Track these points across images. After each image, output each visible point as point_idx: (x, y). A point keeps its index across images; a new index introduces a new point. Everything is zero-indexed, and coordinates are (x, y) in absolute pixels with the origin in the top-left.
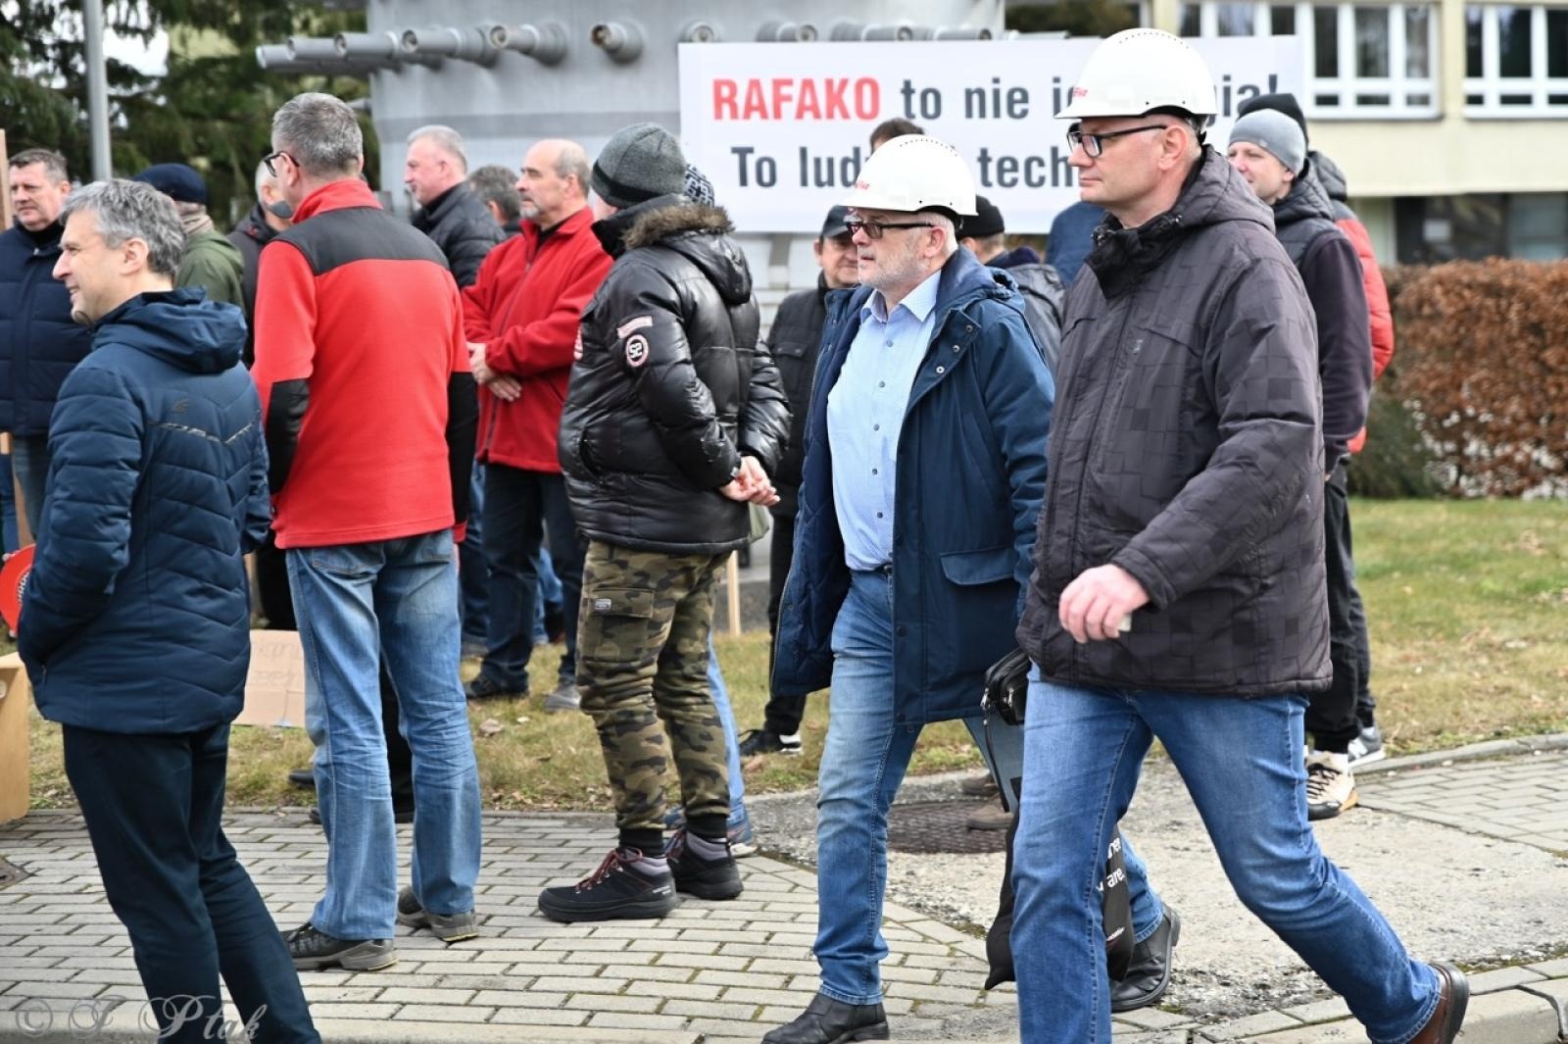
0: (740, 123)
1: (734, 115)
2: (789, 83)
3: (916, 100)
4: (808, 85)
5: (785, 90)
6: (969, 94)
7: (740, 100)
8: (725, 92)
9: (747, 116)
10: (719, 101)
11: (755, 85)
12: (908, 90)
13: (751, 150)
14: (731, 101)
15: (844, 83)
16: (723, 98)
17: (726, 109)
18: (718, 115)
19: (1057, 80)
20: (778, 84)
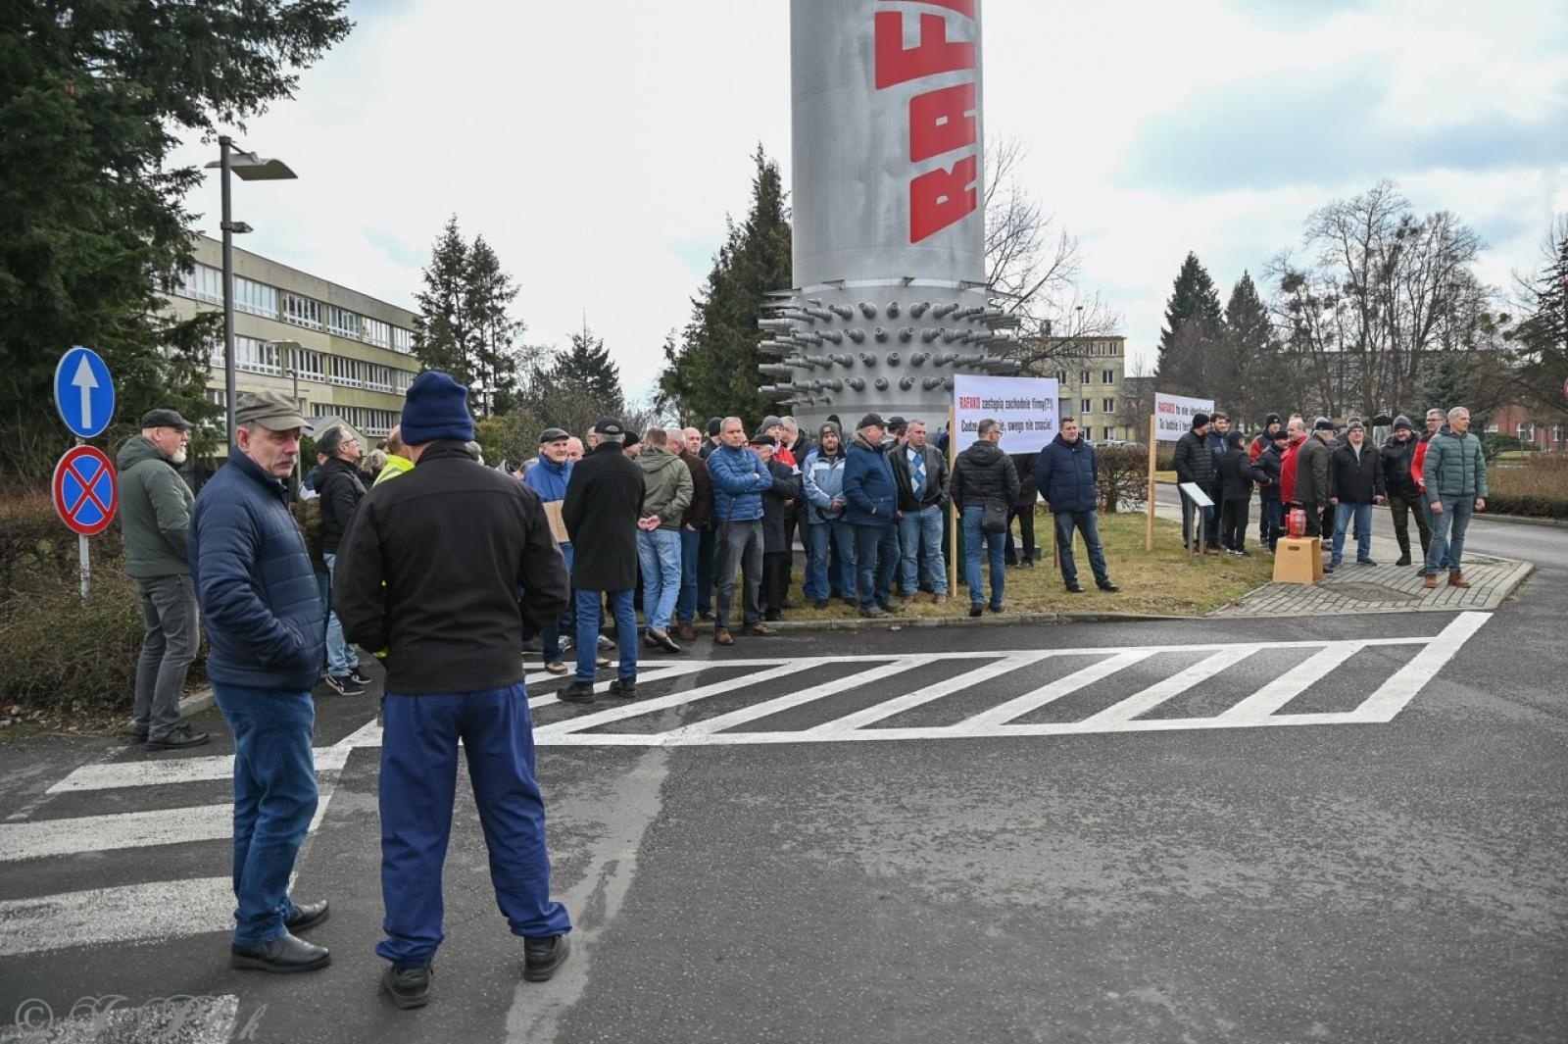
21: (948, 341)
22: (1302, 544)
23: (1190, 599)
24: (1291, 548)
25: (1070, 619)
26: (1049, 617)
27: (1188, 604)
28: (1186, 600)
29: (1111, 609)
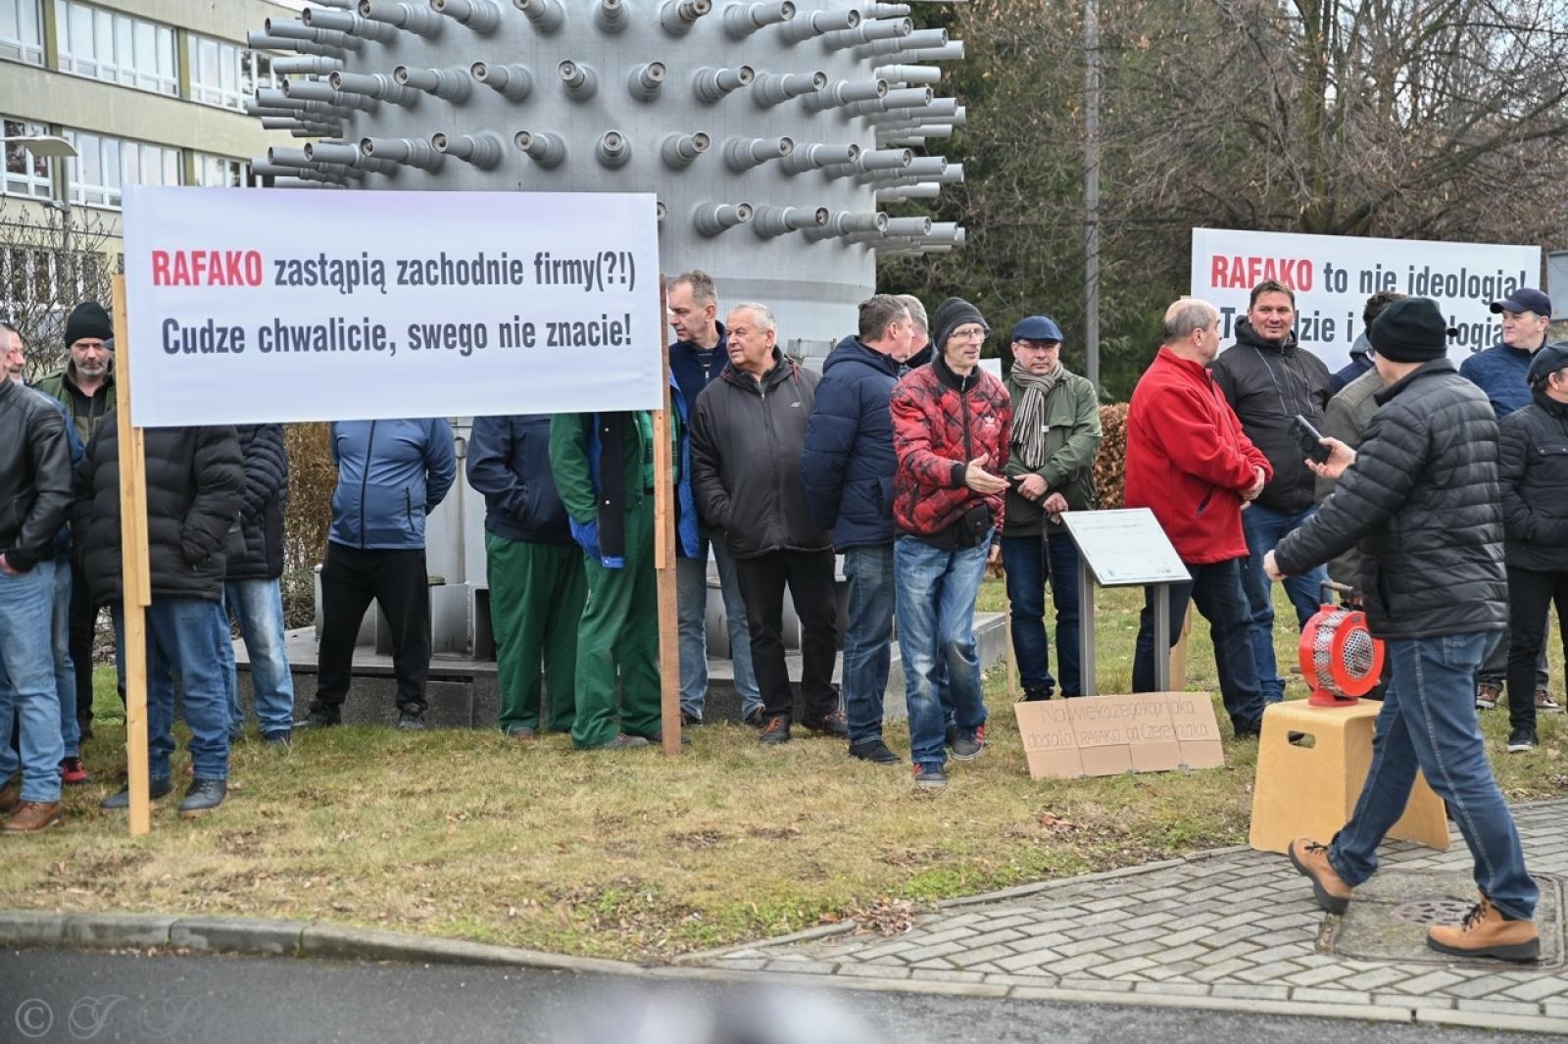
0: (1228, 290)
1: (1224, 284)
2: (1259, 261)
3: (1332, 276)
4: (1270, 262)
5: (1257, 267)
6: (1363, 274)
7: (1229, 272)
8: (1220, 266)
9: (1232, 285)
10: (1216, 272)
11: (1238, 260)
12: (1328, 271)
13: (1233, 310)
14: (1223, 272)
15: (1292, 262)
16: (1218, 270)
17: (1220, 277)
18: (1215, 284)
19: (1412, 268)
20: (1253, 261)
21: (646, 94)
22: (1324, 727)
23: (700, 898)
24: (1295, 738)
25: (202, 942)
26: (144, 930)
27: (679, 910)
28: (686, 898)
29: (392, 914)
